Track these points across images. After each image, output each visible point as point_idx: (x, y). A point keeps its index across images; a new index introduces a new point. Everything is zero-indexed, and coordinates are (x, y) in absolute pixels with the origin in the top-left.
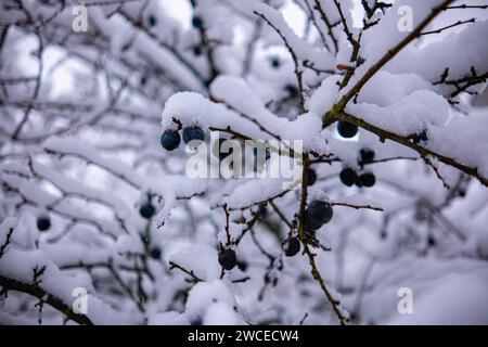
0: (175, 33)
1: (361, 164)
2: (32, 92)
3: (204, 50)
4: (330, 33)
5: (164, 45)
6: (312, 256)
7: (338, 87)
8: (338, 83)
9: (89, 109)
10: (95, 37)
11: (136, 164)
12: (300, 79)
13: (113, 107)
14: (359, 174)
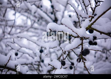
0: (47, 9)
1: (94, 40)
2: (13, 23)
3: (53, 13)
4: (86, 9)
5: (44, 12)
6: (84, 63)
7: (89, 21)
8: (89, 20)
9: (26, 27)
10: (28, 10)
11: (38, 40)
12: (79, 20)
13: (32, 27)
14: (93, 42)
